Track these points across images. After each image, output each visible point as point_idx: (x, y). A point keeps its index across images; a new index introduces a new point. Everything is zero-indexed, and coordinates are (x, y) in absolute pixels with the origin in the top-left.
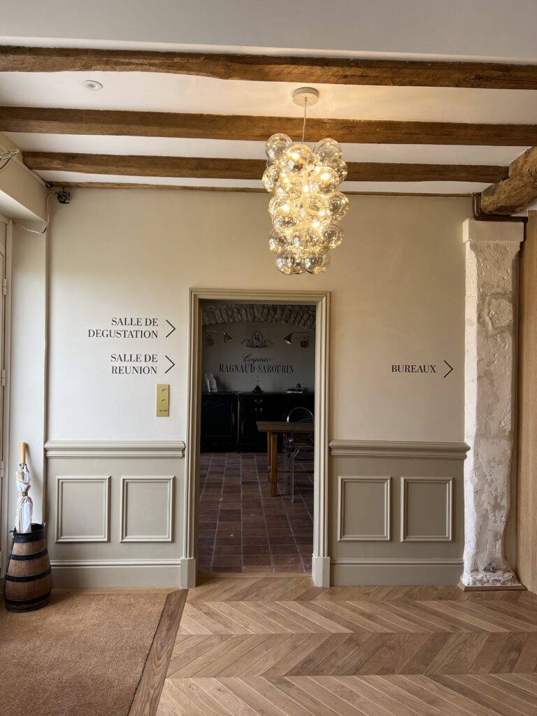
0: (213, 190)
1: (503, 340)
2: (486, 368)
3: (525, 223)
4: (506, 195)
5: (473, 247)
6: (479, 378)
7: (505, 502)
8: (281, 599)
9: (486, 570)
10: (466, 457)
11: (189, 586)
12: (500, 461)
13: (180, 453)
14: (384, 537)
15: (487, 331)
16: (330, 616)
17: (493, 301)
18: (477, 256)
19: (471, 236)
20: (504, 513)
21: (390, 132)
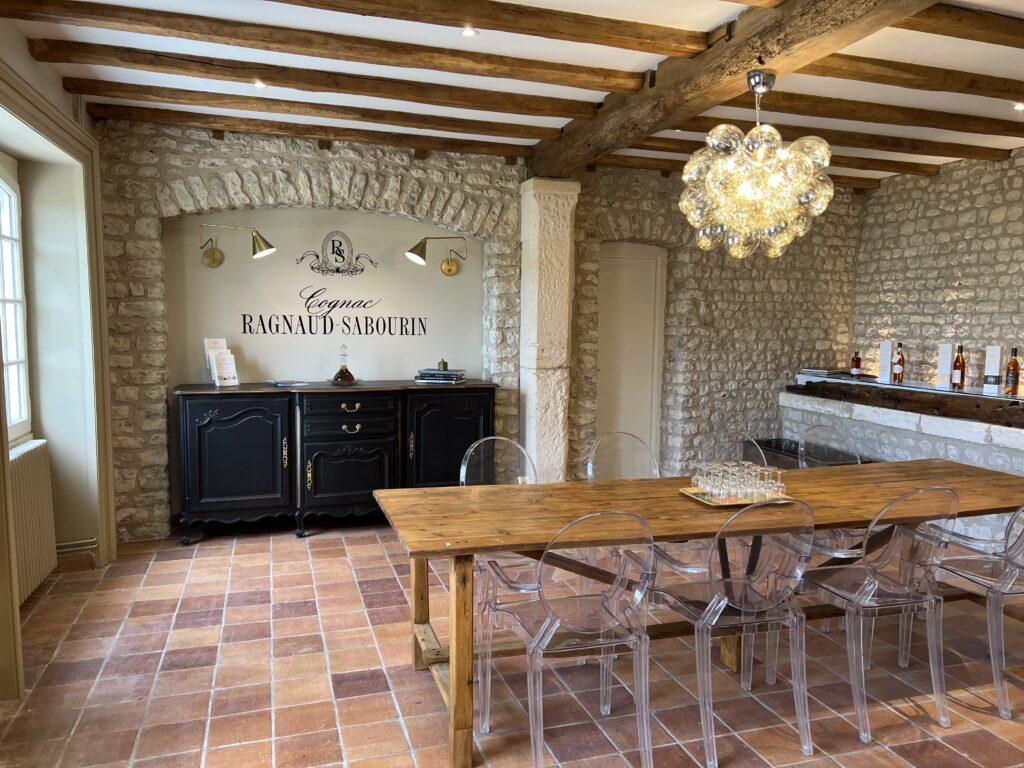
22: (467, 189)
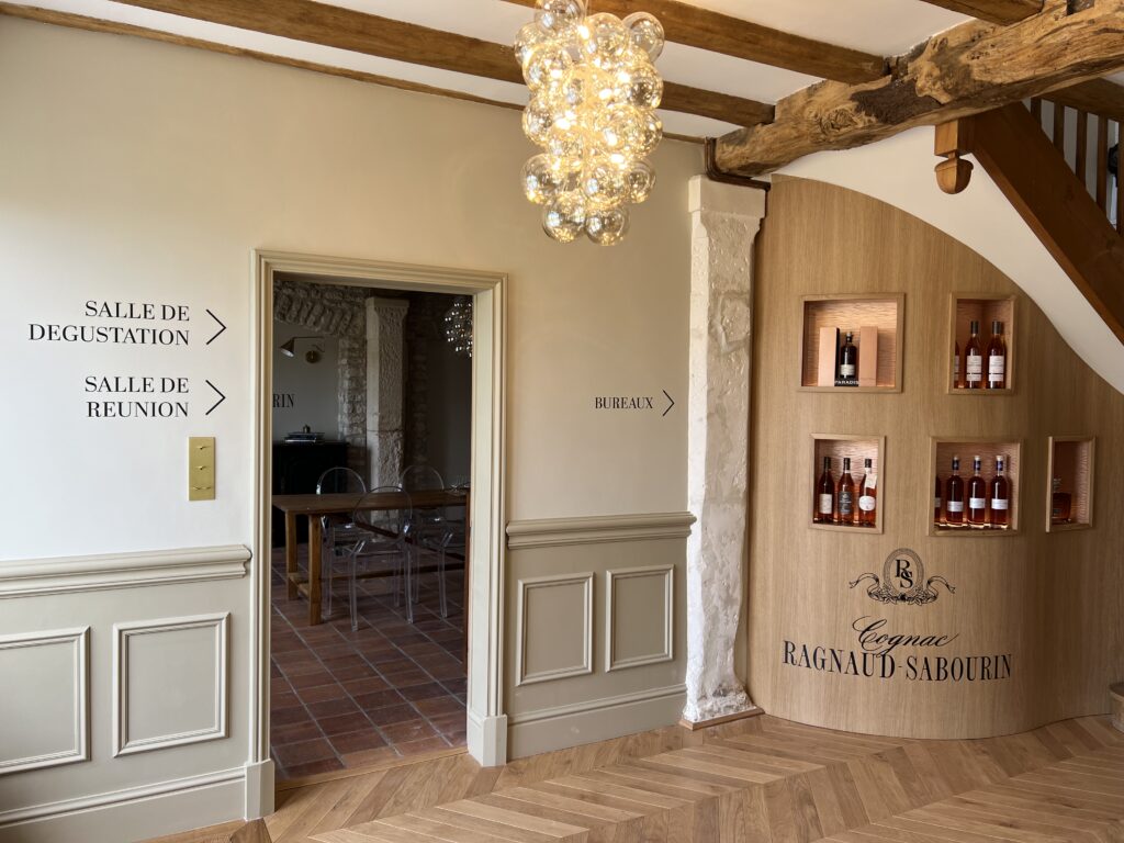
0: (303, 66)
1: (738, 358)
2: (717, 401)
3: (767, 191)
4: (764, 147)
5: (705, 220)
6: (710, 416)
7: (737, 594)
8: (441, 801)
9: (716, 694)
10: (690, 532)
11: (264, 812)
12: (733, 535)
13: (241, 568)
14: (584, 669)
15: (719, 347)
16: (536, 811)
17: (727, 302)
18: (709, 235)
19: (703, 203)
20: (737, 608)
21: (680, 21)
22: (325, 302)
